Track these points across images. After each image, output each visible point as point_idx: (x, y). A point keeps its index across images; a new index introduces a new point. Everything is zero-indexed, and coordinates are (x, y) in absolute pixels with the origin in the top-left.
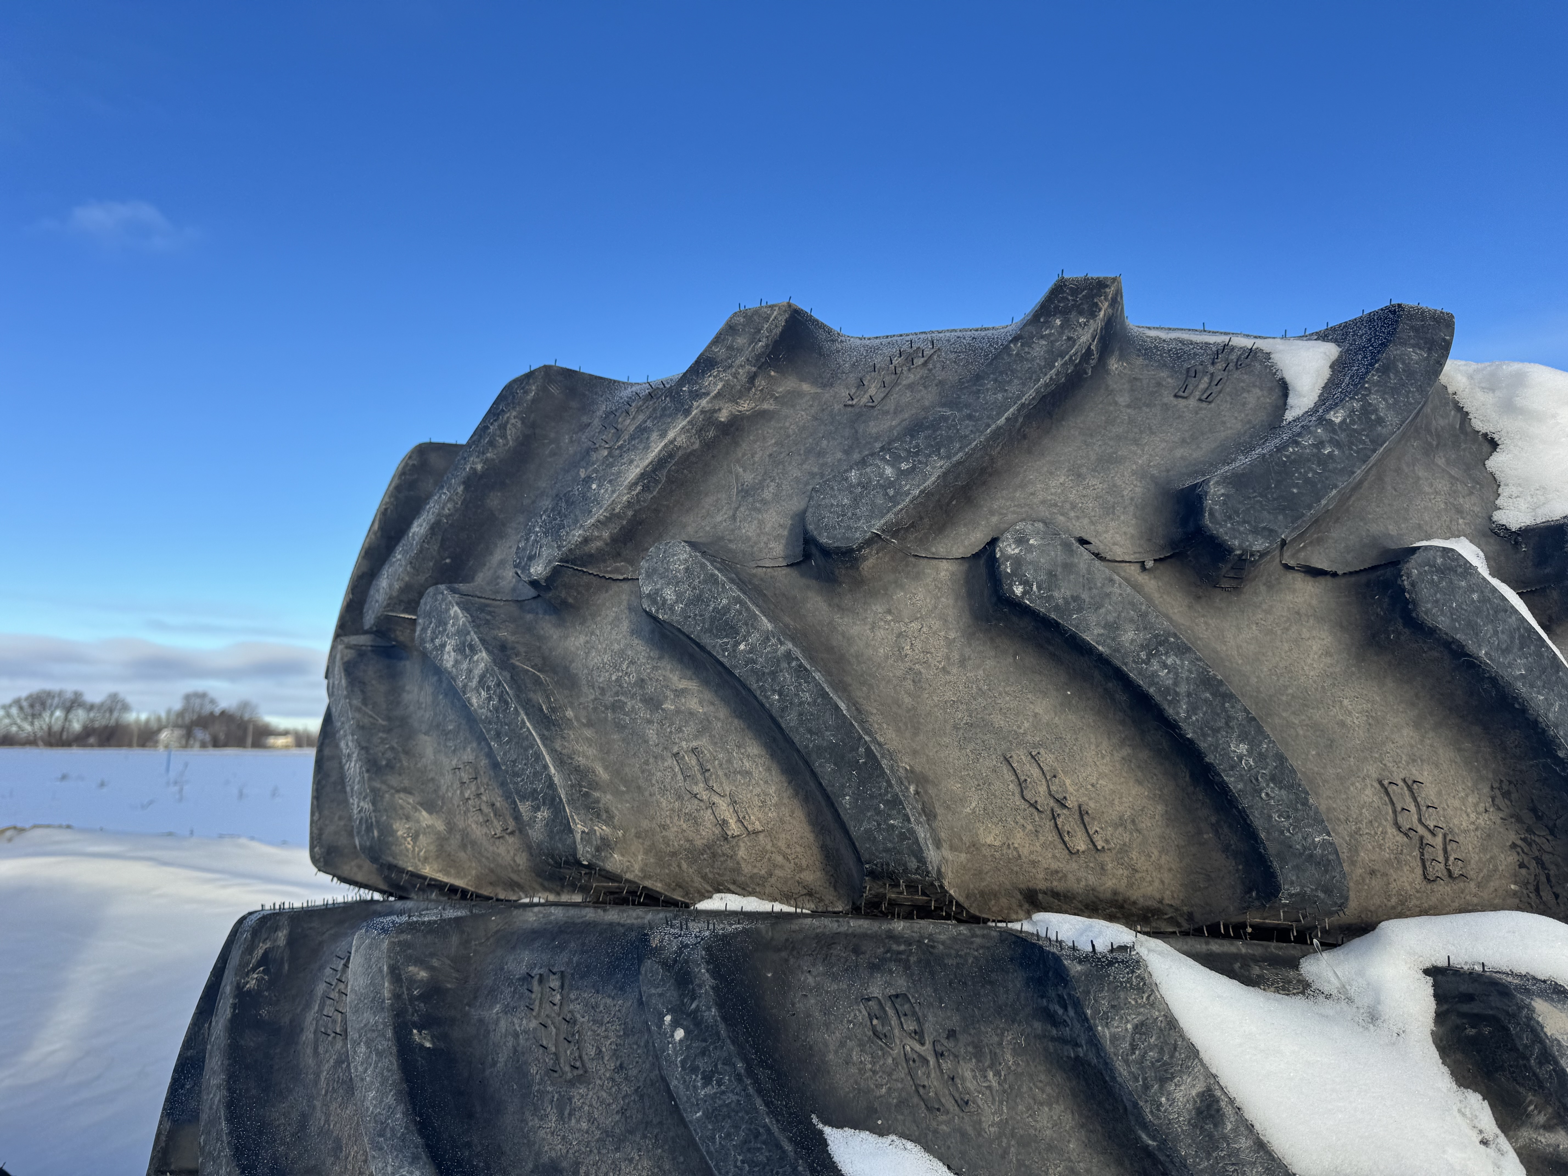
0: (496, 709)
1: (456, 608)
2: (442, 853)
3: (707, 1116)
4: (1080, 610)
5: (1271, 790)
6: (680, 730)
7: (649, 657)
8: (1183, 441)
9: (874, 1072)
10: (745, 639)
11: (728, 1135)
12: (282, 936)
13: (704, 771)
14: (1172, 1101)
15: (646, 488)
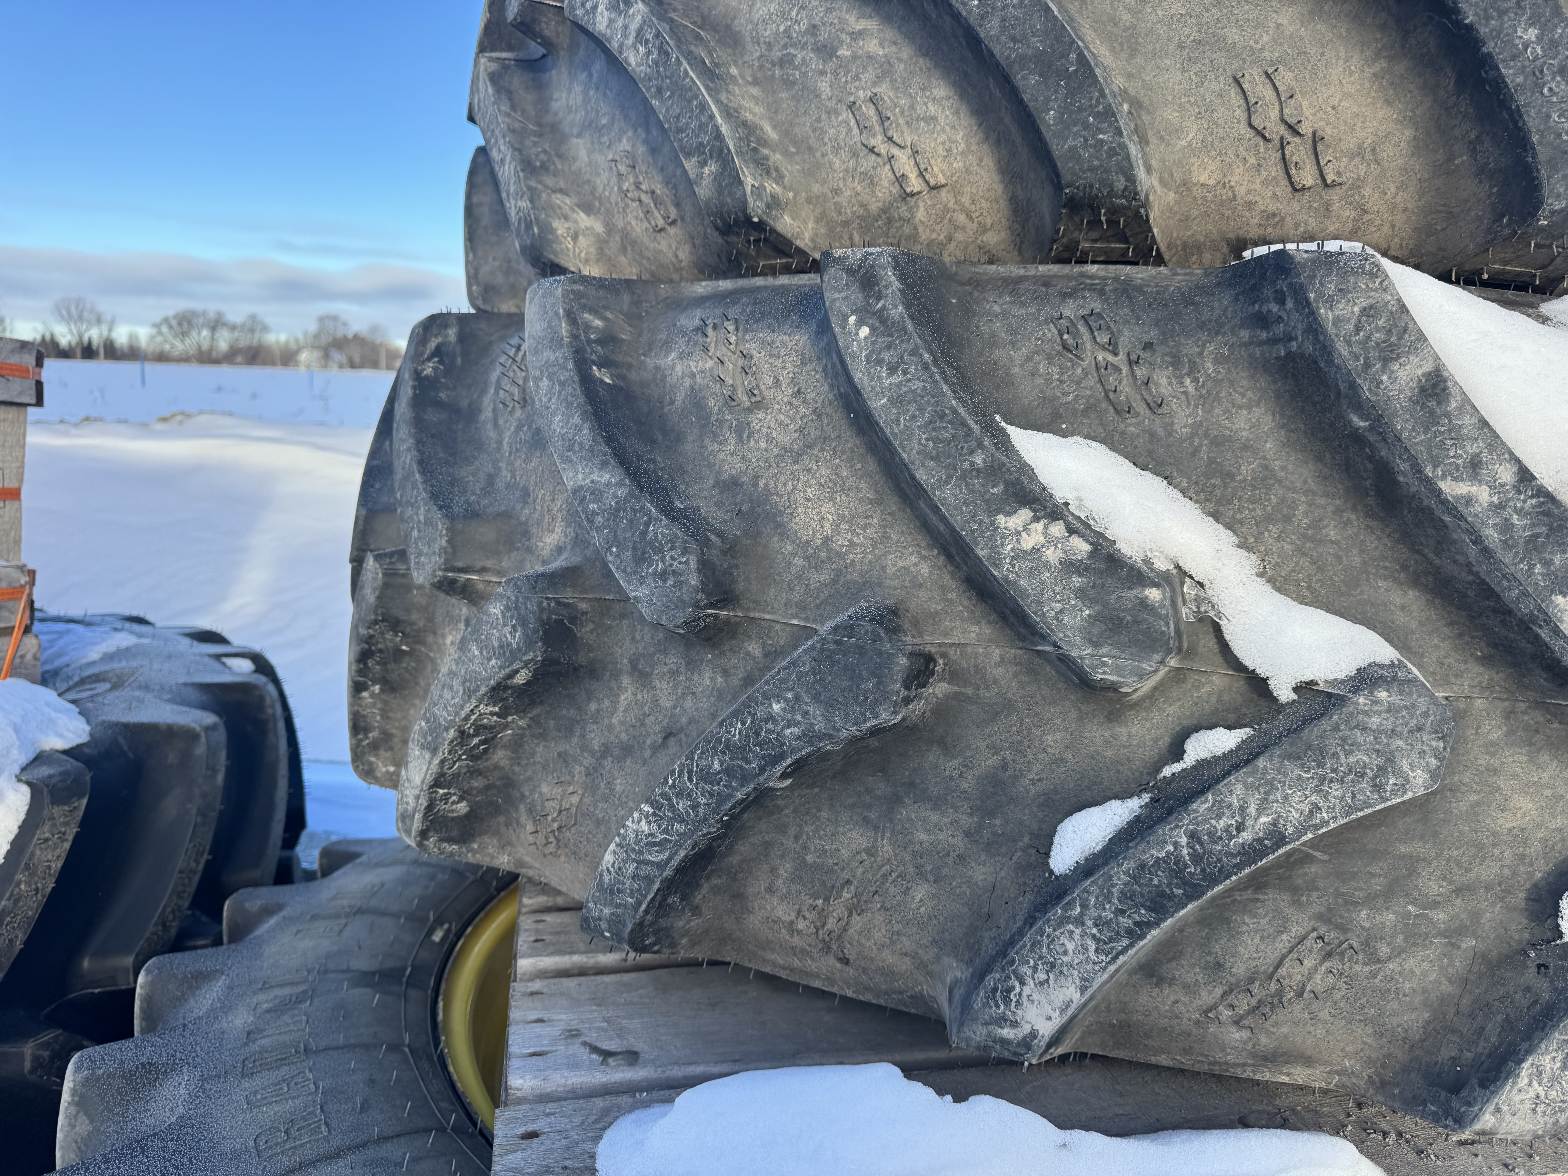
0: (656, 63)
2: (602, 256)
3: (892, 401)
6: (857, 78)
9: (1062, 382)
11: (913, 417)
12: (455, 336)
13: (883, 119)
14: (1394, 380)
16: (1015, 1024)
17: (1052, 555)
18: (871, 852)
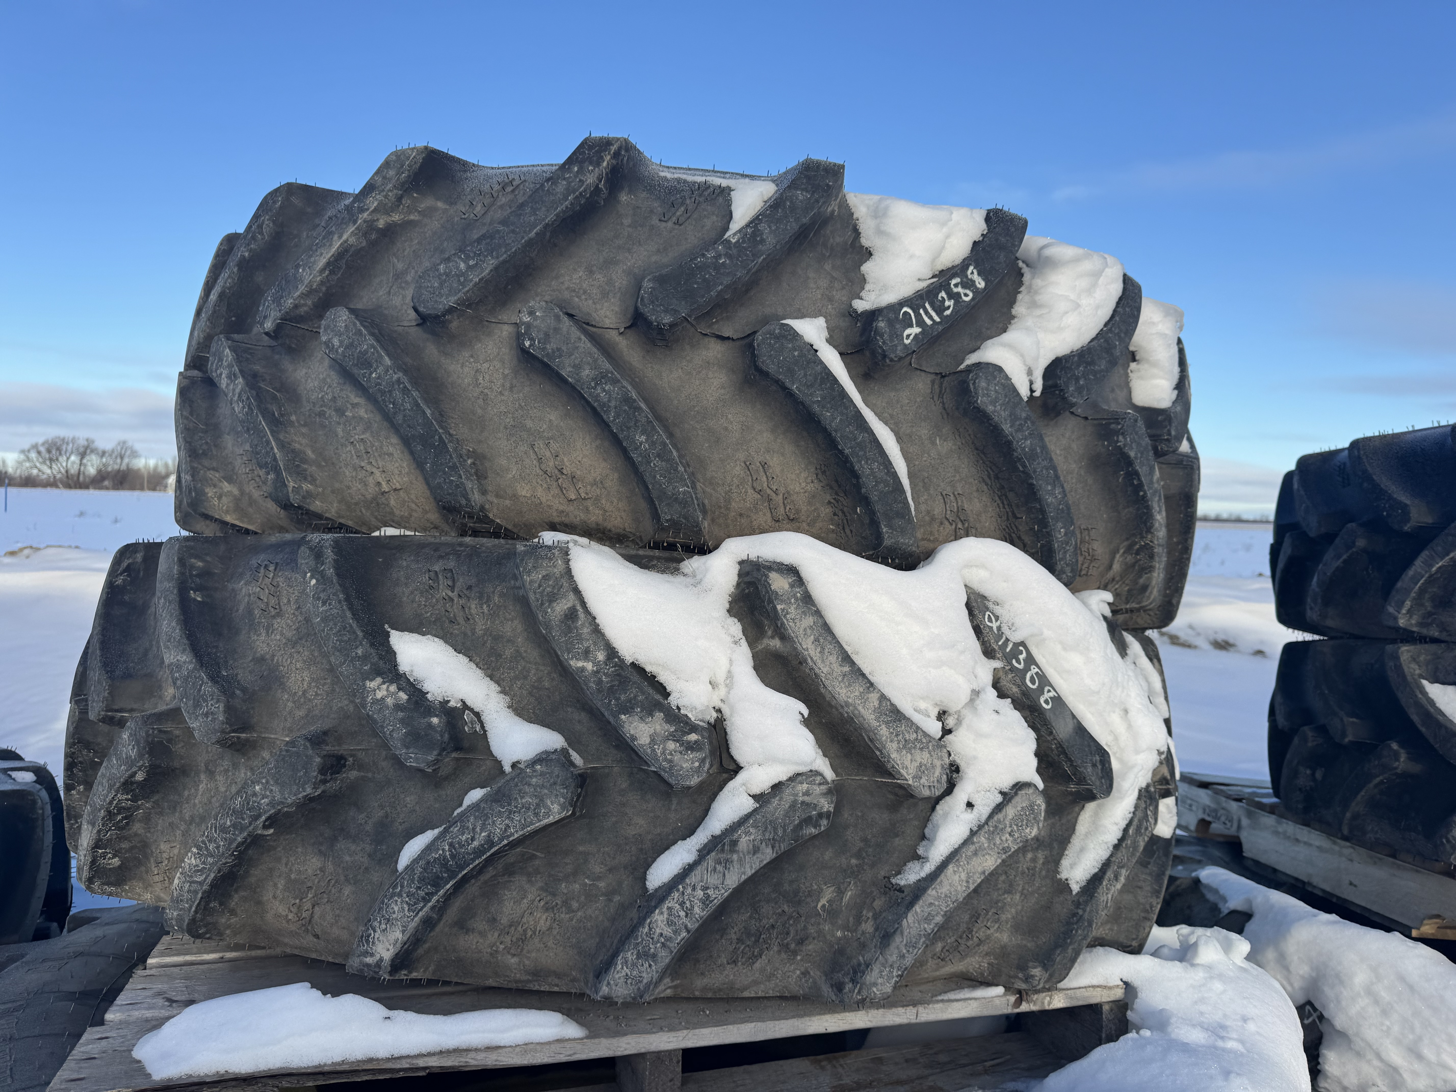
0: (247, 414)
1: (228, 350)
2: (238, 508)
3: (322, 620)
4: (560, 356)
5: (656, 462)
6: (355, 428)
7: (339, 383)
8: (658, 251)
9: (425, 606)
10: (375, 370)
11: (331, 628)
12: (139, 557)
13: (367, 453)
14: (553, 611)
15: (332, 272)
16: (372, 955)
17: (390, 701)
18: (322, 870)
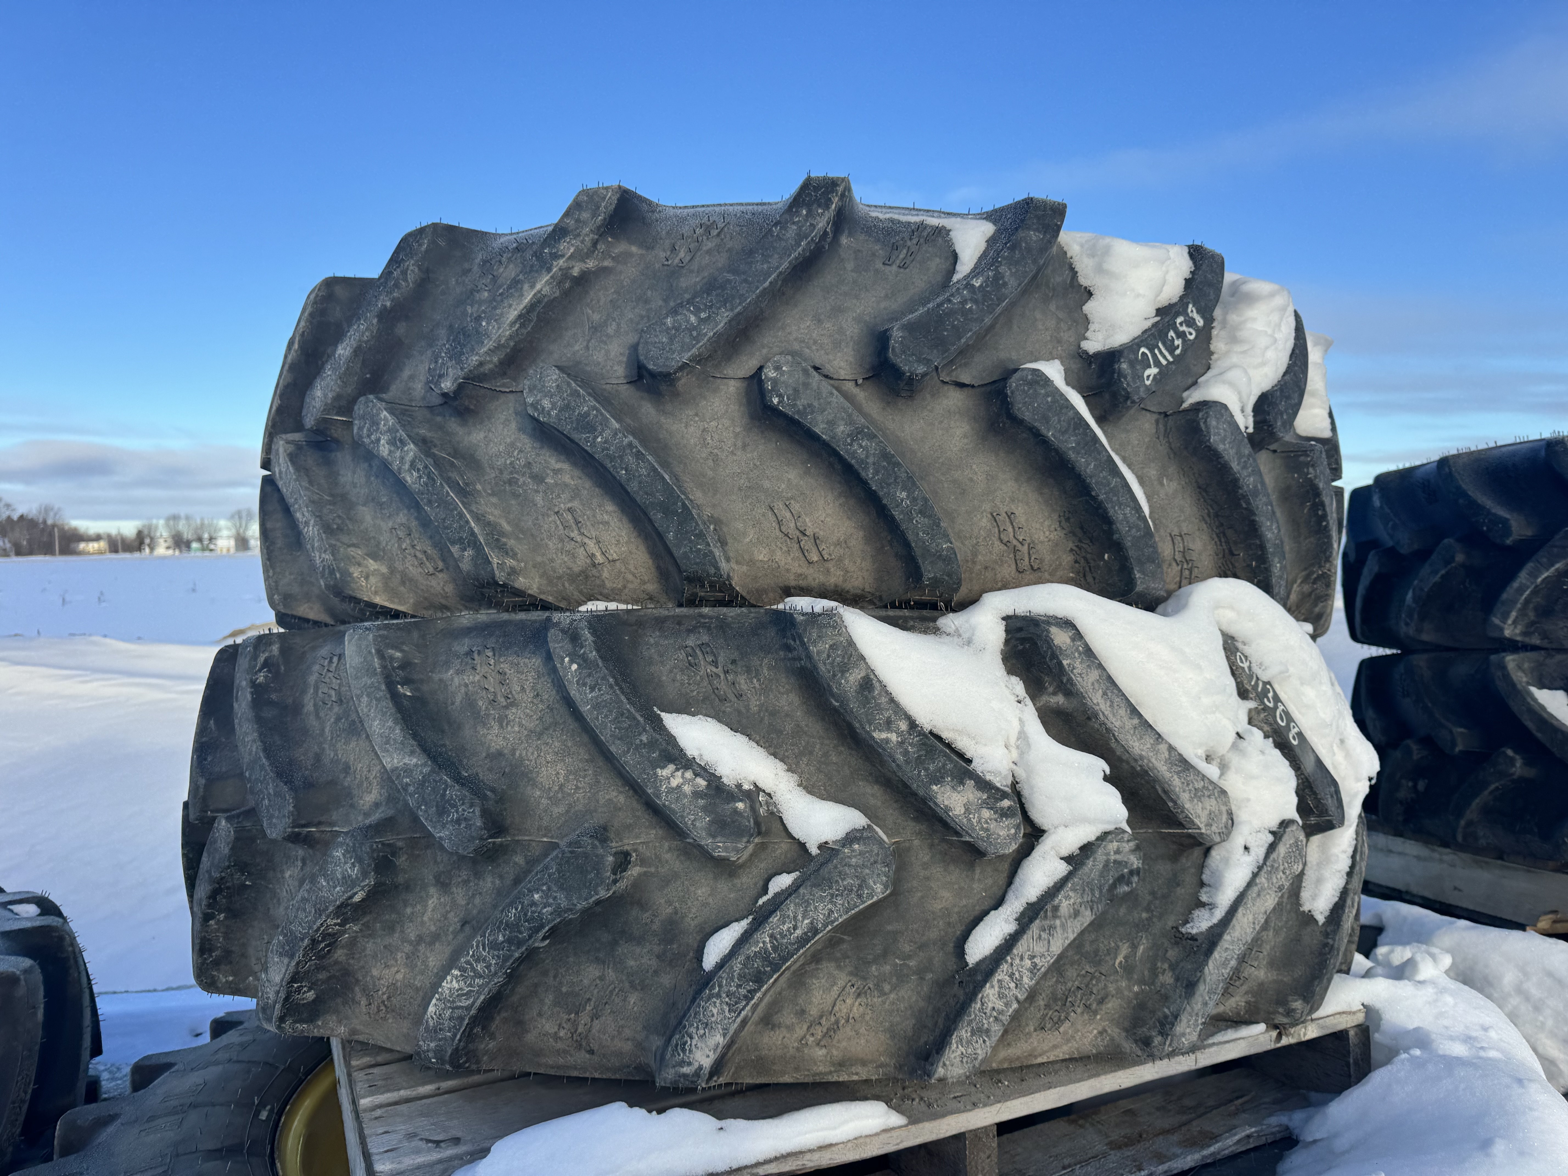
0: (426, 484)
1: (385, 413)
2: (388, 589)
3: (593, 707)
4: (812, 412)
5: (918, 519)
6: (559, 496)
7: (533, 448)
8: (886, 296)
9: (690, 684)
10: (601, 434)
11: (606, 716)
12: (275, 649)
13: (578, 523)
14: (847, 682)
15: (523, 325)
16: (690, 1064)
17: (687, 789)
18: (601, 978)
